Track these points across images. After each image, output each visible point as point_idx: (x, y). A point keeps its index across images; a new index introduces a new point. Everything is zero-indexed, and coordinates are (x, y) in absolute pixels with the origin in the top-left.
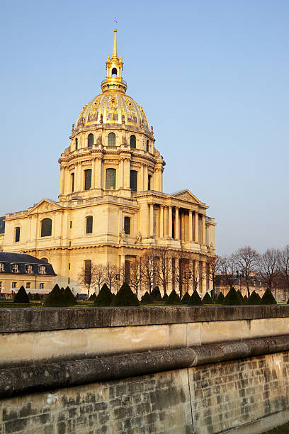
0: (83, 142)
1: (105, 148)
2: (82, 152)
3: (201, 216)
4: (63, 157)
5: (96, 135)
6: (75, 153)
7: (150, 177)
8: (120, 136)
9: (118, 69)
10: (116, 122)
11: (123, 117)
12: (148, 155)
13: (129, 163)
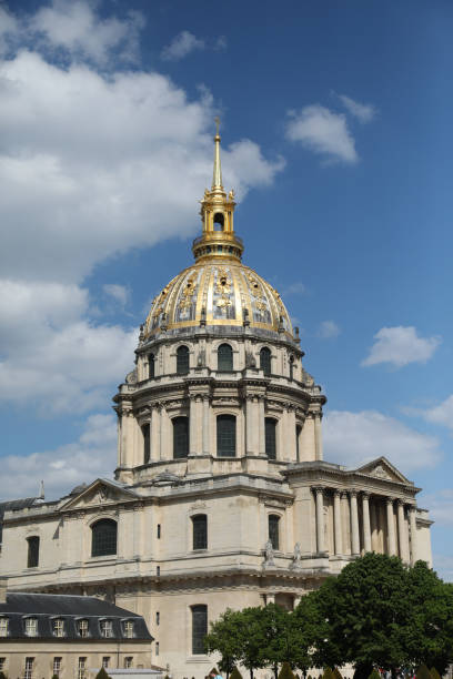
0: (167, 361)
1: (213, 375)
2: (165, 382)
3: (408, 508)
4: (126, 390)
5: (194, 348)
6: (152, 384)
7: (299, 429)
8: (240, 350)
9: (226, 216)
10: (232, 323)
11: (246, 313)
12: (294, 386)
13: (262, 404)
